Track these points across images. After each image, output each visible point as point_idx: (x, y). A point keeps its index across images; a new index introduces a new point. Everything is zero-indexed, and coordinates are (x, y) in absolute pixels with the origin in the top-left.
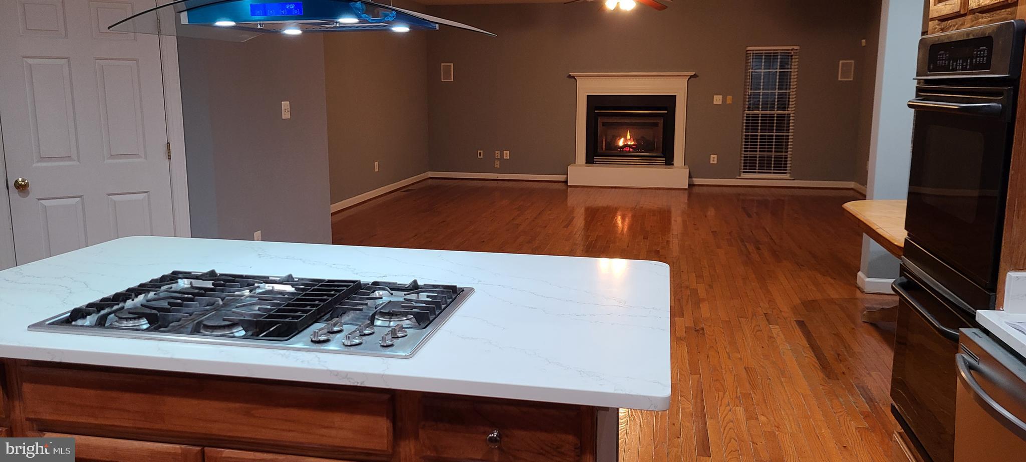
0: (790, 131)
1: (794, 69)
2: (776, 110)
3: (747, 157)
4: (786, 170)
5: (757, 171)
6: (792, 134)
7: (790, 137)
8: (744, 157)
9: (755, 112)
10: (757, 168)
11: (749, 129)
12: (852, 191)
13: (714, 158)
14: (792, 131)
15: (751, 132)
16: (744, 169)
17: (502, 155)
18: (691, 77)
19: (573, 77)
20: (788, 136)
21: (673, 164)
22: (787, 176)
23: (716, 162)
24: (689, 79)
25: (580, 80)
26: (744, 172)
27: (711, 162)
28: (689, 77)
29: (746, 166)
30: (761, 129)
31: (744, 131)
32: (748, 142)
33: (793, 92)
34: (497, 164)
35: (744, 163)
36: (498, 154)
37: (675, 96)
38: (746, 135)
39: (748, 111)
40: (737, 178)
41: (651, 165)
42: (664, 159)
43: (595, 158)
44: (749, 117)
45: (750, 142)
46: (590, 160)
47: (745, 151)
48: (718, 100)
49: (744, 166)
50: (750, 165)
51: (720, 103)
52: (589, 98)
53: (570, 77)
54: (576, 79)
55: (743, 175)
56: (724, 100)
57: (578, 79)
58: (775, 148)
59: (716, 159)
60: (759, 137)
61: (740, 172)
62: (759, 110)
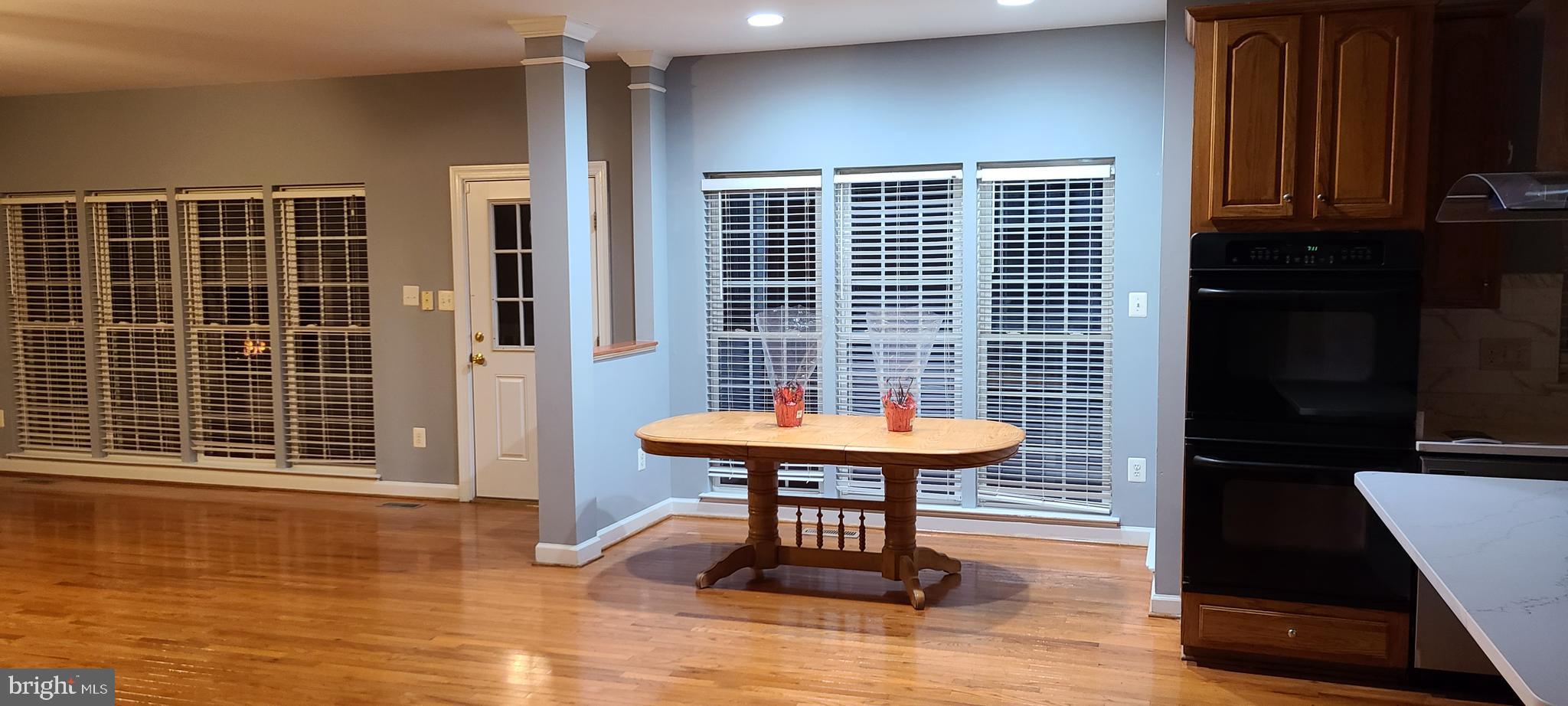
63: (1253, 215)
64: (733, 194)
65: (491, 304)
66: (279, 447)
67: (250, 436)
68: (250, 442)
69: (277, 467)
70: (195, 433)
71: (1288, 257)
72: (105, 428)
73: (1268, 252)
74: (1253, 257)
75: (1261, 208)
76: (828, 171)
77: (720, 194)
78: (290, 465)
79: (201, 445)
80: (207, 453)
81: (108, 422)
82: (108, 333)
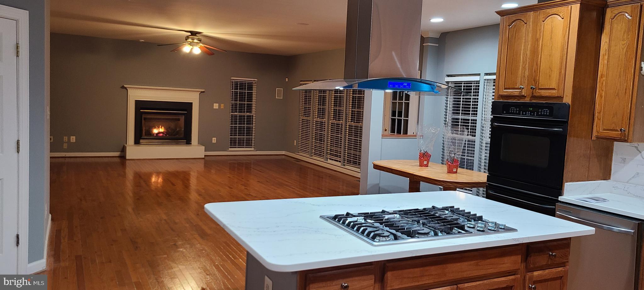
0: (253, 124)
1: (254, 91)
2: (246, 113)
3: (232, 139)
4: (252, 146)
5: (237, 146)
6: (254, 126)
7: (253, 128)
8: (230, 139)
9: (235, 113)
10: (237, 145)
11: (232, 123)
12: (284, 156)
13: (214, 139)
14: (255, 124)
15: (234, 125)
16: (230, 146)
17: (69, 139)
18: (202, 92)
19: (126, 88)
20: (252, 127)
21: (191, 144)
22: (253, 149)
23: (215, 142)
24: (200, 93)
25: (130, 90)
26: (230, 147)
27: (213, 142)
28: (200, 92)
29: (232, 144)
30: (239, 123)
31: (230, 124)
32: (232, 130)
33: (254, 103)
34: (65, 146)
35: (230, 142)
36: (66, 139)
37: (192, 103)
38: (231, 127)
39: (232, 113)
40: (227, 151)
41: (177, 144)
42: (185, 141)
43: (141, 140)
44: (233, 116)
45: (233, 131)
46: (137, 142)
47: (231, 135)
48: (216, 106)
49: (230, 144)
50: (233, 143)
51: (217, 108)
52: (137, 102)
53: (123, 87)
54: (127, 90)
55: (230, 149)
56: (220, 106)
57: (129, 89)
58: (246, 134)
59: (215, 140)
60: (238, 128)
61: (229, 147)
62: (237, 113)
63: (512, 94)
64: (456, 83)
65: (389, 119)
66: (341, 159)
67: (338, 155)
68: (338, 157)
69: (341, 165)
70: (328, 152)
71: (521, 112)
72: (312, 148)
73: (515, 110)
74: (510, 111)
75: (513, 91)
76: (482, 74)
77: (450, 83)
78: (344, 165)
79: (329, 156)
80: (330, 159)
81: (313, 147)
82: (316, 121)
